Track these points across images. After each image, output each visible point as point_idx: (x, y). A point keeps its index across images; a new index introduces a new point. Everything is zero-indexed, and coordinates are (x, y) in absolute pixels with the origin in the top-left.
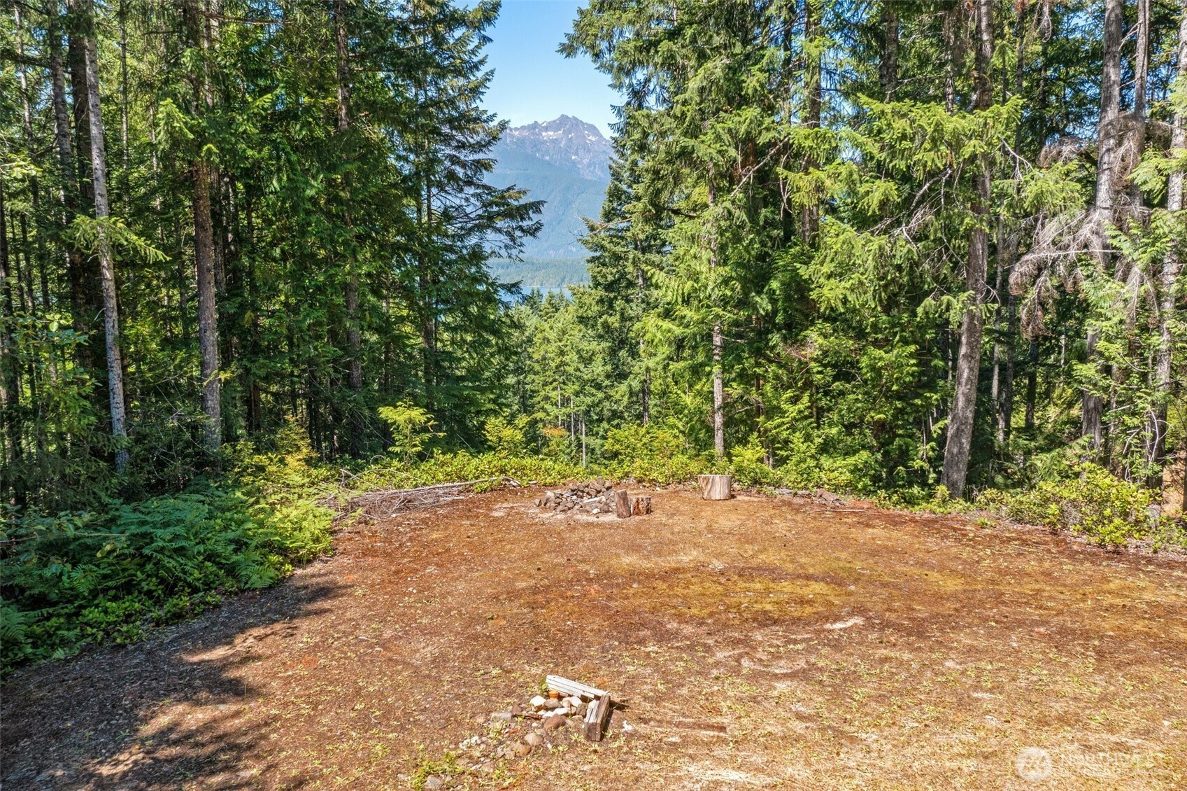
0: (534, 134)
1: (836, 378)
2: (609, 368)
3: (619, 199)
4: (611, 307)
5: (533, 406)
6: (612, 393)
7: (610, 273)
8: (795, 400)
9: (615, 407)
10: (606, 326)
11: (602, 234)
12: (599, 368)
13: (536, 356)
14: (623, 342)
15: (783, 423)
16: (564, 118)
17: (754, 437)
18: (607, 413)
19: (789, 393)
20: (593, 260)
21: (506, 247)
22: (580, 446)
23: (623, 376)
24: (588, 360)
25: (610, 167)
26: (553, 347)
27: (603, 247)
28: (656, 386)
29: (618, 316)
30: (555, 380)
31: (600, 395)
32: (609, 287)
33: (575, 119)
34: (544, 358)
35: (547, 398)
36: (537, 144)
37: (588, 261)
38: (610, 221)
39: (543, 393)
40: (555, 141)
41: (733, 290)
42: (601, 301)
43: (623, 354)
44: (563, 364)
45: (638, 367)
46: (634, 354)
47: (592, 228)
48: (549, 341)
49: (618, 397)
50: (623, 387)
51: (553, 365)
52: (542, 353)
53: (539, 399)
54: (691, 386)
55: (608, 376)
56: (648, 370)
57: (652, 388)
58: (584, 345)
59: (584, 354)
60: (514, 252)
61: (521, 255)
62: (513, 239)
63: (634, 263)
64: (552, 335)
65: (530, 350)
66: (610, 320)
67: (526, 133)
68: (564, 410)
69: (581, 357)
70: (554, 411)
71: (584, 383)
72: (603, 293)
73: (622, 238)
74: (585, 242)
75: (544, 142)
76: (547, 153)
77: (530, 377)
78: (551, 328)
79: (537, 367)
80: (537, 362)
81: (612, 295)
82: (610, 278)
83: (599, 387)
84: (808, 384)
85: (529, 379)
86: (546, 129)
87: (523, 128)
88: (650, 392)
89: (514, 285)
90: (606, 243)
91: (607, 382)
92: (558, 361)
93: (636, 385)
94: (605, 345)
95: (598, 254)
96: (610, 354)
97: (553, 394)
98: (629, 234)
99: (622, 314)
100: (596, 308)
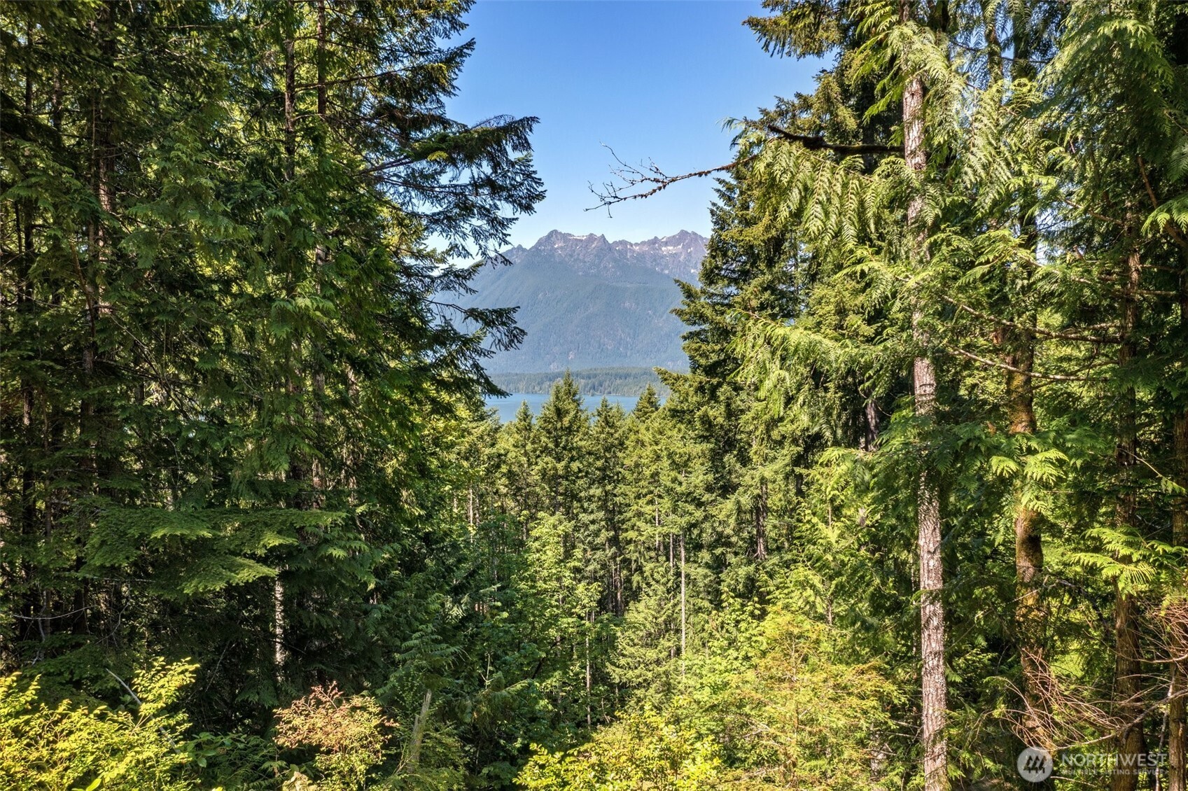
0: (654, 249)
2: (710, 477)
3: (725, 255)
4: (714, 397)
5: (623, 522)
6: (713, 511)
7: (713, 352)
9: (720, 529)
10: (707, 422)
11: (703, 300)
12: (699, 477)
13: (628, 462)
14: (731, 444)
16: (684, 234)
18: (707, 538)
20: (691, 336)
23: (727, 489)
24: (682, 466)
25: (713, 214)
26: (648, 451)
27: (703, 318)
28: (775, 501)
29: (723, 408)
30: (650, 492)
31: (699, 514)
32: (710, 370)
33: (695, 234)
34: (637, 465)
35: (639, 514)
36: (657, 258)
37: (685, 338)
38: (711, 283)
39: (635, 507)
40: (675, 256)
42: (701, 389)
43: (730, 459)
44: (657, 473)
45: (749, 478)
46: (744, 460)
47: (690, 294)
48: (643, 445)
49: (721, 517)
50: (729, 505)
51: (647, 473)
52: (635, 458)
53: (629, 514)
55: (709, 489)
56: (763, 481)
57: (769, 503)
58: (678, 448)
59: (677, 458)
64: (647, 437)
65: (620, 455)
66: (711, 413)
67: (646, 248)
68: (660, 529)
69: (674, 462)
70: (648, 530)
71: (677, 498)
72: (704, 379)
74: (680, 313)
75: (663, 257)
76: (666, 266)
77: (622, 488)
78: (648, 429)
79: (629, 476)
80: (630, 469)
81: (715, 381)
82: (713, 358)
83: (699, 504)
85: (618, 491)
86: (666, 244)
87: (643, 243)
88: (767, 510)
90: (708, 313)
91: (707, 497)
92: (653, 468)
93: (746, 501)
94: (707, 446)
95: (696, 328)
96: (713, 460)
97: (648, 509)
99: (728, 405)
100: (694, 399)
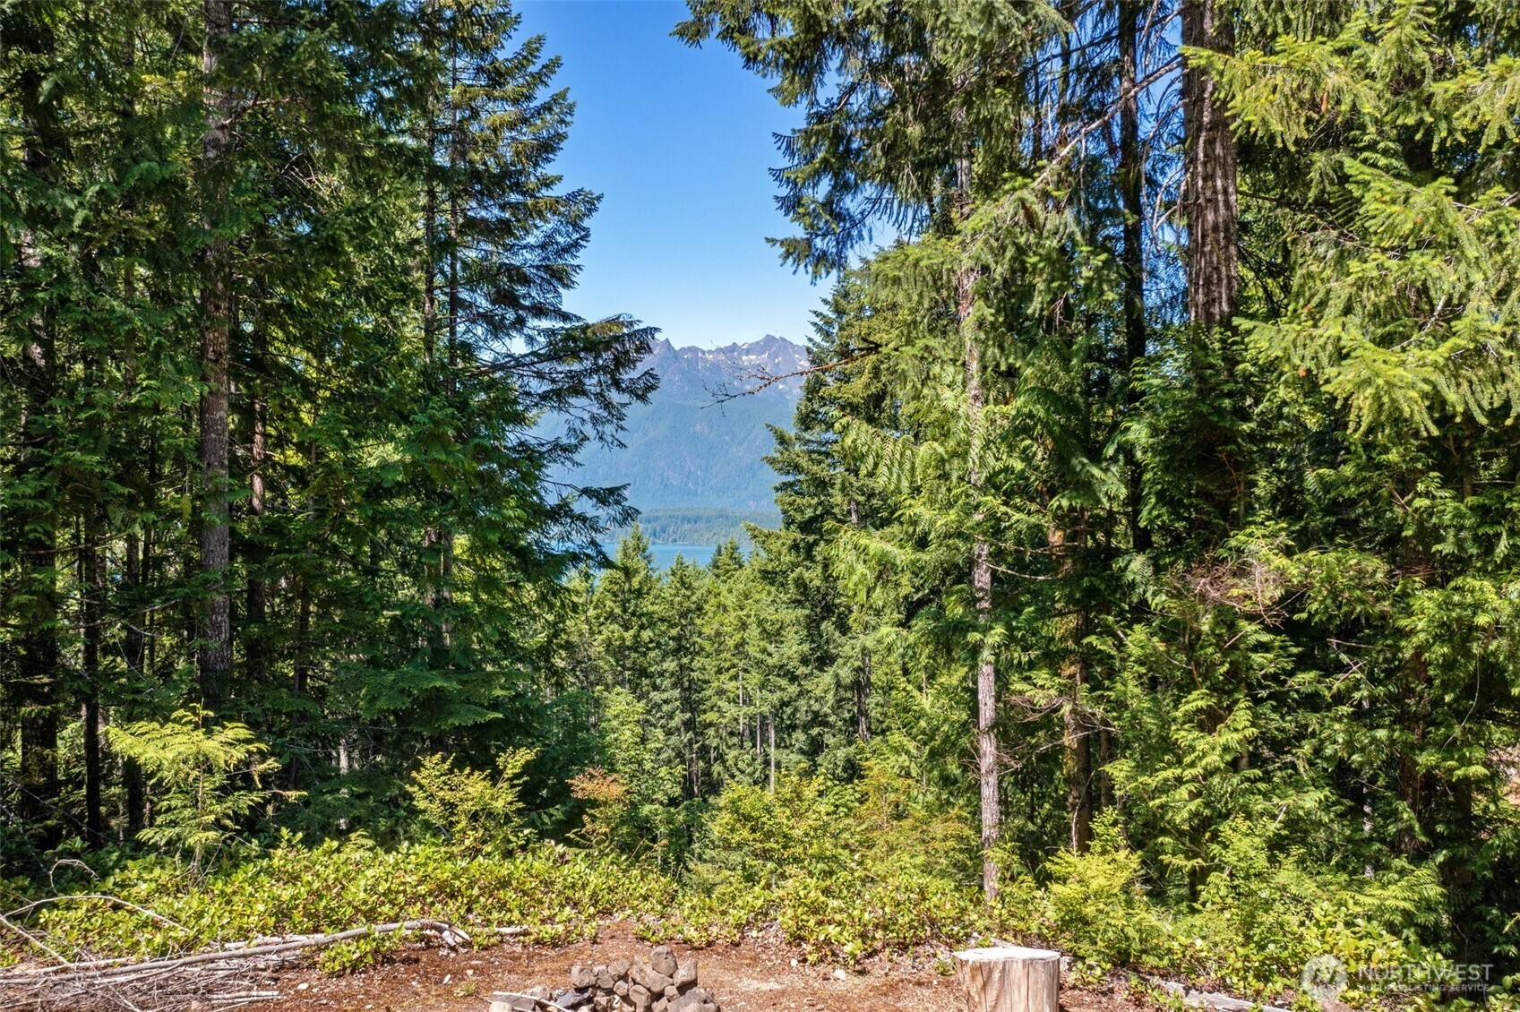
0: (733, 358)
1: (1302, 663)
2: (806, 647)
4: (809, 556)
5: (701, 701)
6: (808, 685)
7: (809, 506)
8: (1209, 721)
9: (816, 707)
10: (801, 584)
11: (797, 448)
12: (792, 647)
13: (707, 631)
14: (828, 610)
15: (1179, 781)
16: (769, 339)
17: (1106, 821)
18: (802, 717)
19: (1197, 700)
20: (784, 487)
21: (595, 420)
22: (767, 763)
23: (825, 661)
24: (773, 635)
25: (809, 351)
26: (731, 617)
27: (797, 468)
28: (880, 675)
29: (819, 569)
30: (734, 666)
31: (793, 689)
32: (806, 527)
33: (783, 340)
34: (718, 634)
35: (721, 692)
36: (736, 370)
37: (777, 489)
38: (807, 428)
39: (716, 684)
40: (757, 367)
41: (1027, 458)
42: (795, 547)
43: (827, 626)
44: (743, 643)
45: (848, 648)
46: (844, 628)
47: (783, 441)
48: (725, 610)
49: (818, 692)
50: (827, 678)
51: (731, 643)
52: (716, 626)
53: (709, 693)
54: (932, 676)
55: (805, 661)
56: (865, 652)
57: (873, 678)
58: (769, 614)
59: (768, 626)
60: (609, 429)
61: (620, 435)
62: (607, 405)
63: (843, 489)
64: (730, 600)
65: (698, 621)
66: (806, 575)
67: (721, 357)
68: (745, 709)
69: (764, 630)
70: (731, 710)
71: (769, 671)
72: (799, 536)
73: (827, 454)
74: (772, 461)
75: (743, 368)
77: (699, 661)
78: (730, 591)
79: (708, 647)
80: (709, 638)
81: (811, 539)
82: (809, 513)
83: (793, 678)
84: (1239, 677)
85: (696, 664)
86: (748, 352)
87: (720, 350)
88: (870, 685)
89: (612, 491)
90: (804, 462)
91: (802, 670)
92: (737, 637)
93: (846, 674)
94: (801, 613)
95: (791, 478)
96: (808, 627)
97: (731, 685)
98: (836, 447)
99: (826, 566)
100: (788, 558)
